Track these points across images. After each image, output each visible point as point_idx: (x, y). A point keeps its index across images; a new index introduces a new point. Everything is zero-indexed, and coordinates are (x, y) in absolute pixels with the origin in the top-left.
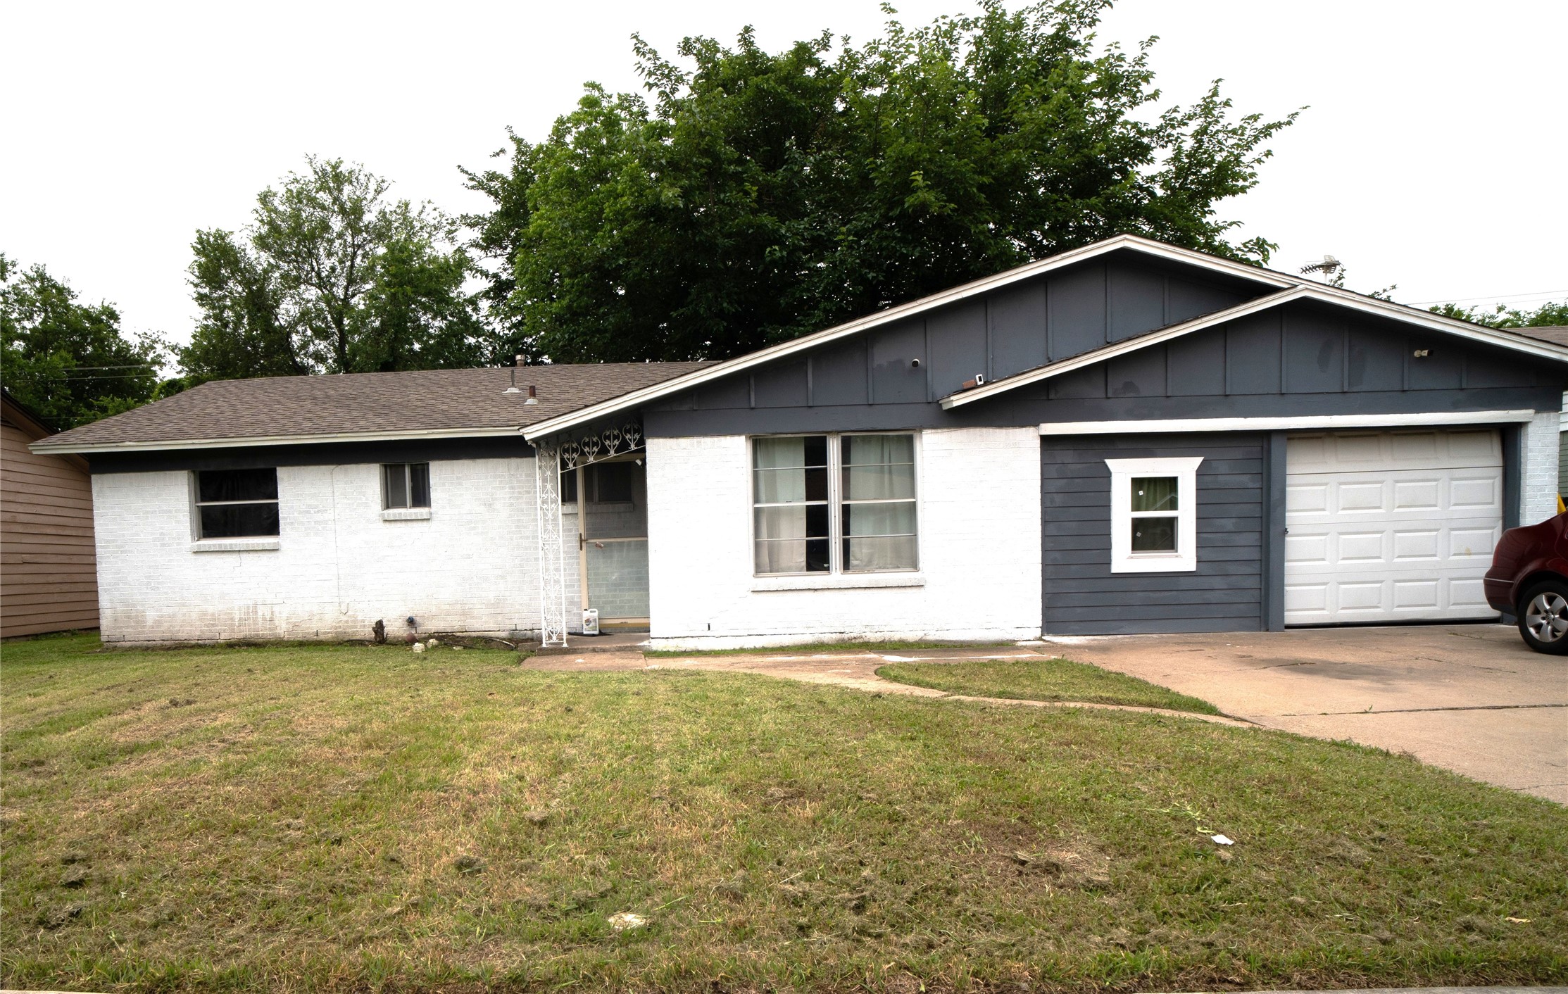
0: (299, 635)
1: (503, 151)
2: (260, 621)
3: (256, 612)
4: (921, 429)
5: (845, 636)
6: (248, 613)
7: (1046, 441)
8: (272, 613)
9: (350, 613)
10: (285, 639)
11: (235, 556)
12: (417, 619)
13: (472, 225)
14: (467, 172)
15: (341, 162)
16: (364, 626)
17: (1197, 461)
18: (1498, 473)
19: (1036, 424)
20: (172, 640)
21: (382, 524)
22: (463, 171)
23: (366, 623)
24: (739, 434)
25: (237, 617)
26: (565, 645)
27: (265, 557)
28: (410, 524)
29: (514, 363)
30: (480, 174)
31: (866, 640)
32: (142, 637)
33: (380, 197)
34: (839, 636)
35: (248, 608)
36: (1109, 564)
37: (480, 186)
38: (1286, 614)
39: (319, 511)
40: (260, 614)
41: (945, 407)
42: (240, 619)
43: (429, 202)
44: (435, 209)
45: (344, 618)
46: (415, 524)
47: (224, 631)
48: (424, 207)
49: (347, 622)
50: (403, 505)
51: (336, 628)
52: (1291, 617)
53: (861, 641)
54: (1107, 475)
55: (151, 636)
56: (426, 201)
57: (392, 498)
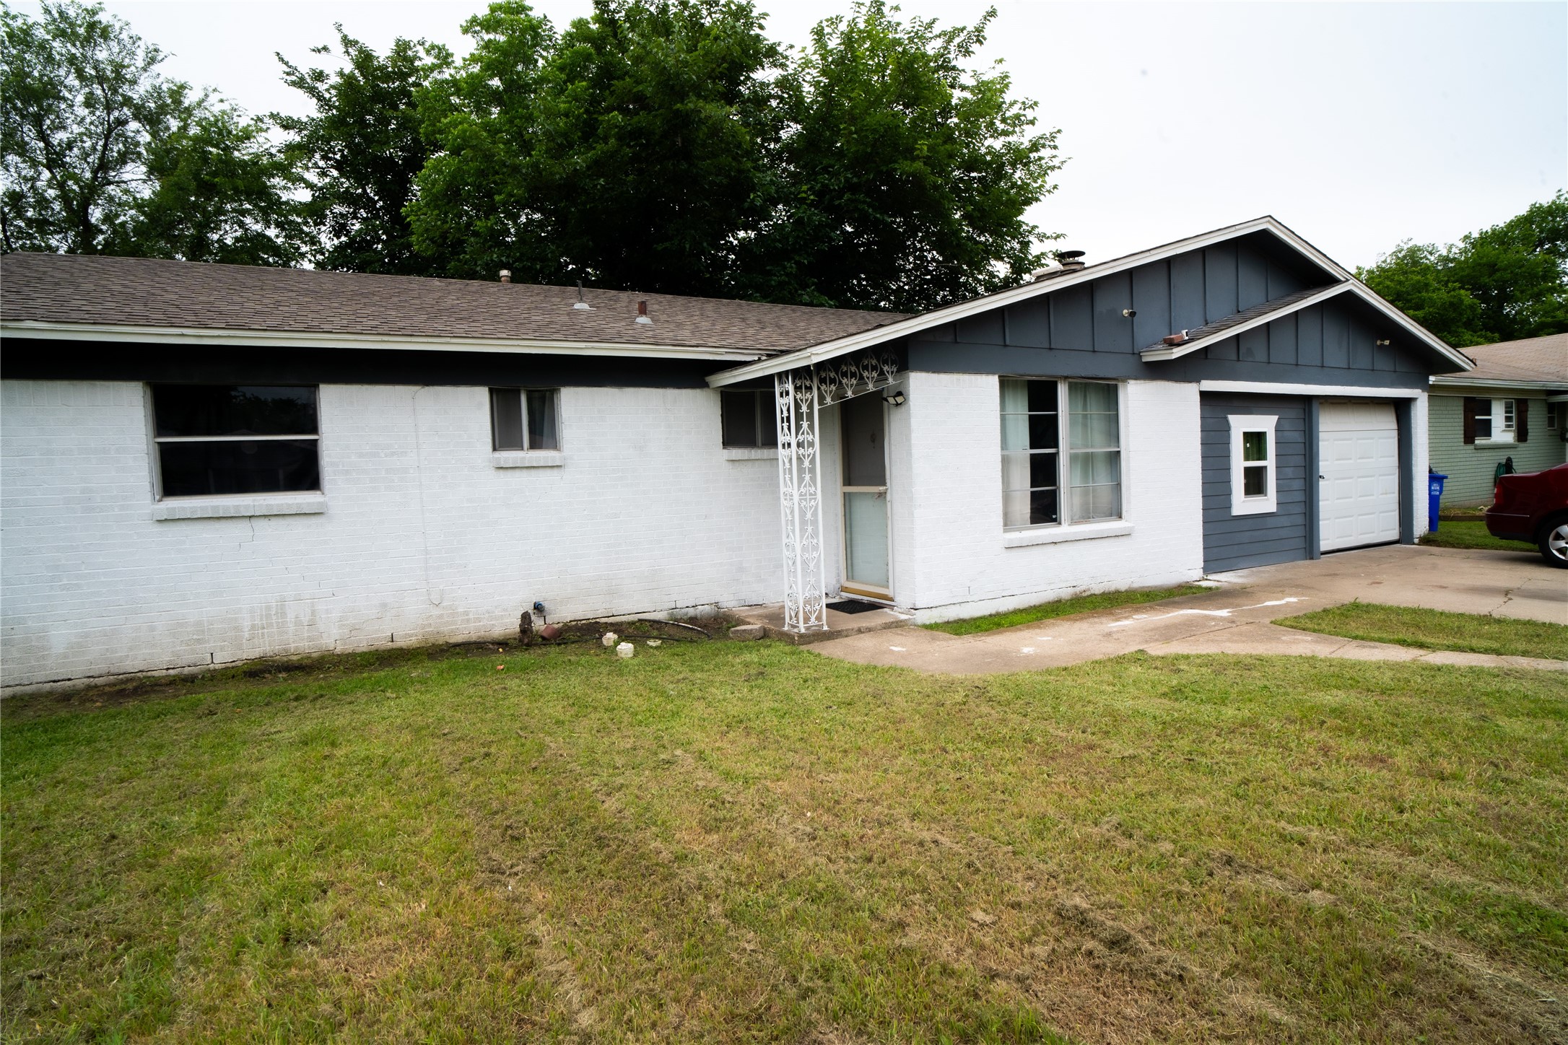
0: (361, 643)
1: (325, 49)
2: (291, 628)
3: (284, 614)
4: (1125, 379)
5: (1077, 590)
6: (268, 616)
7: (1204, 395)
8: (313, 613)
9: (444, 604)
10: (338, 651)
11: (244, 524)
12: (546, 605)
13: (286, 127)
14: (286, 63)
15: (101, 9)
16: (468, 620)
17: (1274, 419)
18: (1395, 433)
19: (1197, 380)
20: (109, 674)
21: (493, 472)
22: (282, 60)
23: (471, 616)
24: (994, 373)
25: (247, 624)
26: (826, 628)
27: (299, 525)
28: (533, 472)
29: (496, 278)
30: (304, 70)
31: (1092, 592)
32: (41, 676)
33: (155, 68)
34: (1071, 591)
35: (268, 608)
36: (1229, 507)
37: (300, 83)
38: (1321, 543)
39: (393, 454)
40: (291, 616)
41: (1144, 360)
42: (253, 627)
43: (215, 90)
44: (222, 101)
45: (436, 612)
46: (541, 472)
47: (222, 649)
48: (206, 96)
49: (441, 616)
50: (520, 447)
51: (423, 627)
52: (1325, 545)
53: (1088, 593)
54: (1227, 429)
55: (62, 673)
56: (211, 89)
57: (504, 437)
